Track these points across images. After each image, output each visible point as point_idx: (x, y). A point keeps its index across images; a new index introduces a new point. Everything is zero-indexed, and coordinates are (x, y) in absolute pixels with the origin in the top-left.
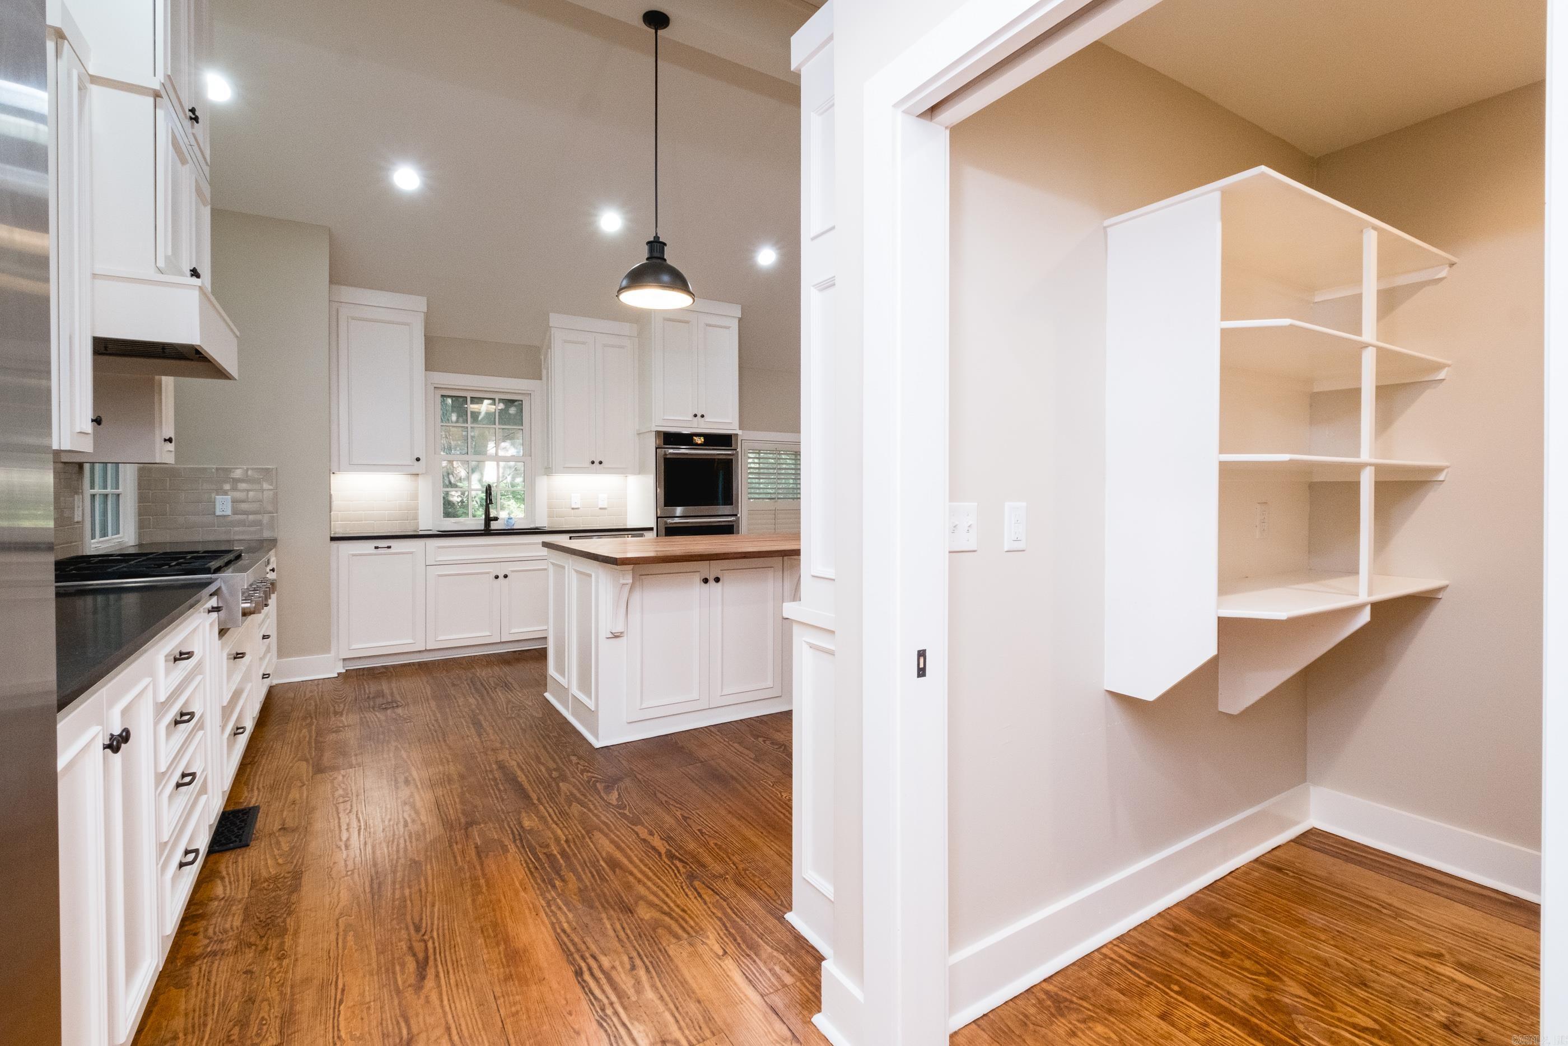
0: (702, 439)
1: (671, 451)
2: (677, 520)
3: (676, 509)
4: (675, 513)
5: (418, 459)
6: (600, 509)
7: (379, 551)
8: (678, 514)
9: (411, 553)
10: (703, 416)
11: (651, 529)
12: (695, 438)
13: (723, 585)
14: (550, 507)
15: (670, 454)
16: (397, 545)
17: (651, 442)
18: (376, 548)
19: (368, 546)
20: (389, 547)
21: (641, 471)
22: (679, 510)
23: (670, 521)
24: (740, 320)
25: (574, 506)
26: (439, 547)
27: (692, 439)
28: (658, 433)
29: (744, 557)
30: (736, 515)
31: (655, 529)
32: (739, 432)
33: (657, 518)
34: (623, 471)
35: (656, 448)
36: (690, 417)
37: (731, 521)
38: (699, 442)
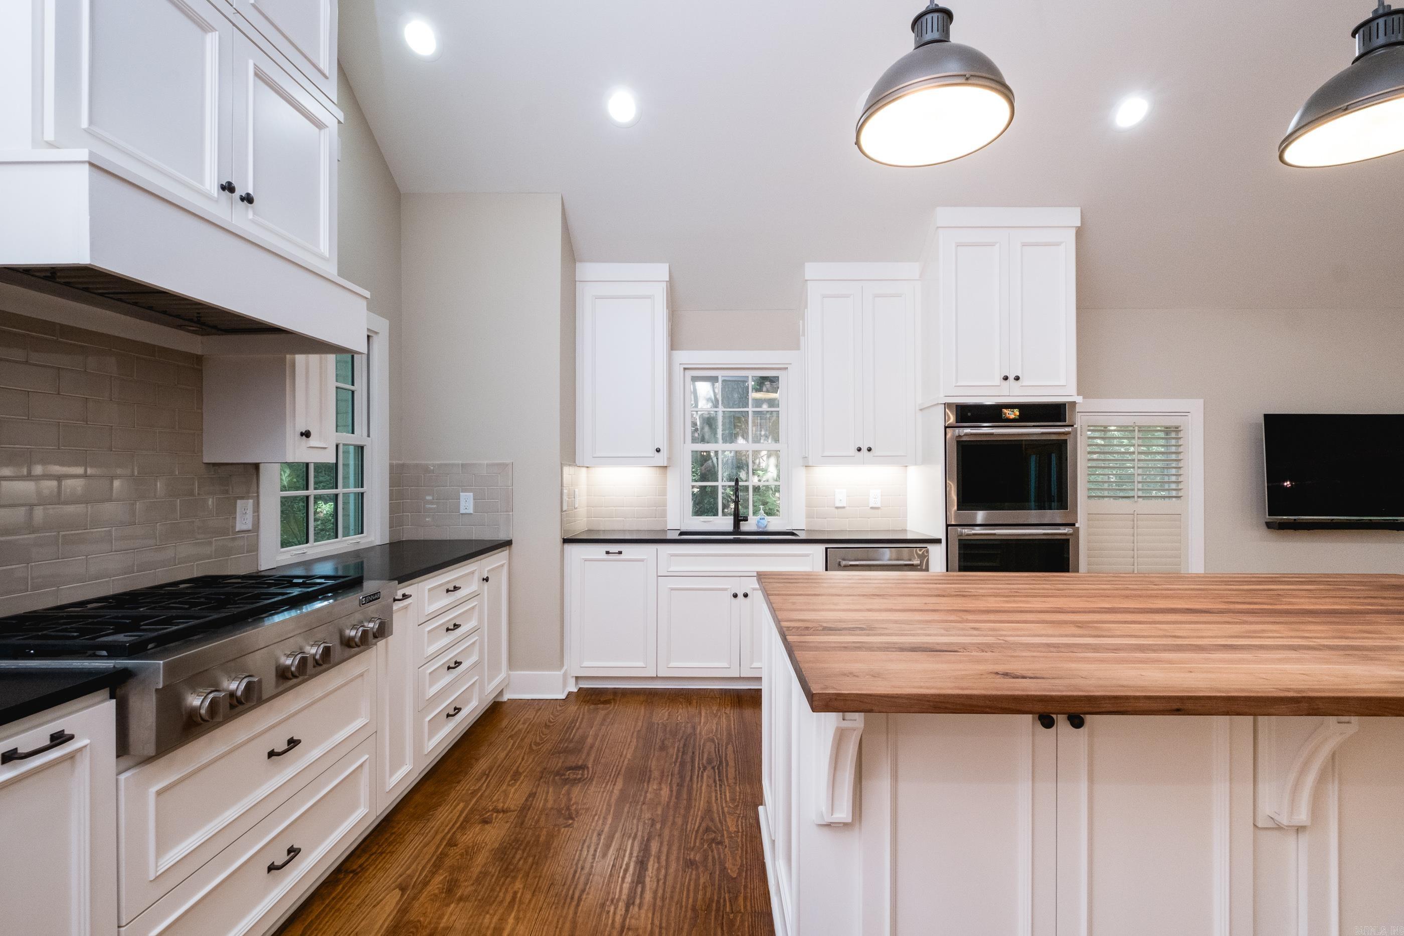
0: (1017, 412)
1: (968, 431)
2: (978, 530)
3: (976, 513)
4: (976, 521)
5: (658, 450)
6: (872, 508)
7: (610, 557)
8: (979, 521)
9: (642, 560)
10: (1017, 378)
11: (938, 541)
12: (1005, 411)
13: (1091, 735)
14: (809, 505)
15: (966, 435)
16: (629, 550)
17: (938, 420)
18: (608, 553)
19: (599, 550)
20: (620, 553)
21: (926, 460)
22: (980, 516)
23: (966, 531)
24: (1080, 233)
25: (838, 505)
26: (672, 555)
27: (1001, 412)
28: (948, 405)
29: (1178, 711)
30: (1074, 525)
31: (944, 541)
32: (1079, 399)
33: (947, 526)
34: (900, 460)
35: (946, 428)
36: (998, 380)
37: (1065, 534)
38: (1012, 416)
